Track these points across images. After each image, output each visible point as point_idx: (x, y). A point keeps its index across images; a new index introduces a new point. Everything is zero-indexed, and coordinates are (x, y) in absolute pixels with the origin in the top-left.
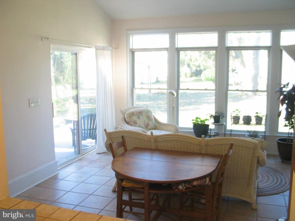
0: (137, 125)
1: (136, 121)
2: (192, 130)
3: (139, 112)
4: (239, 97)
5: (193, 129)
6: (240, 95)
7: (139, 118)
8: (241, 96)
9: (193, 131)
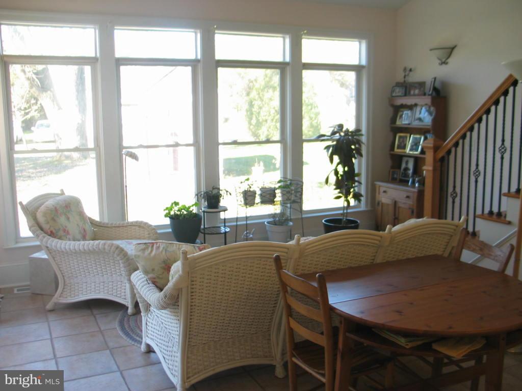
0: (71, 237)
1: (66, 227)
2: (169, 228)
3: (64, 205)
4: (56, 163)
5: (170, 226)
6: (57, 161)
7: (68, 219)
8: (60, 161)
9: (170, 230)
